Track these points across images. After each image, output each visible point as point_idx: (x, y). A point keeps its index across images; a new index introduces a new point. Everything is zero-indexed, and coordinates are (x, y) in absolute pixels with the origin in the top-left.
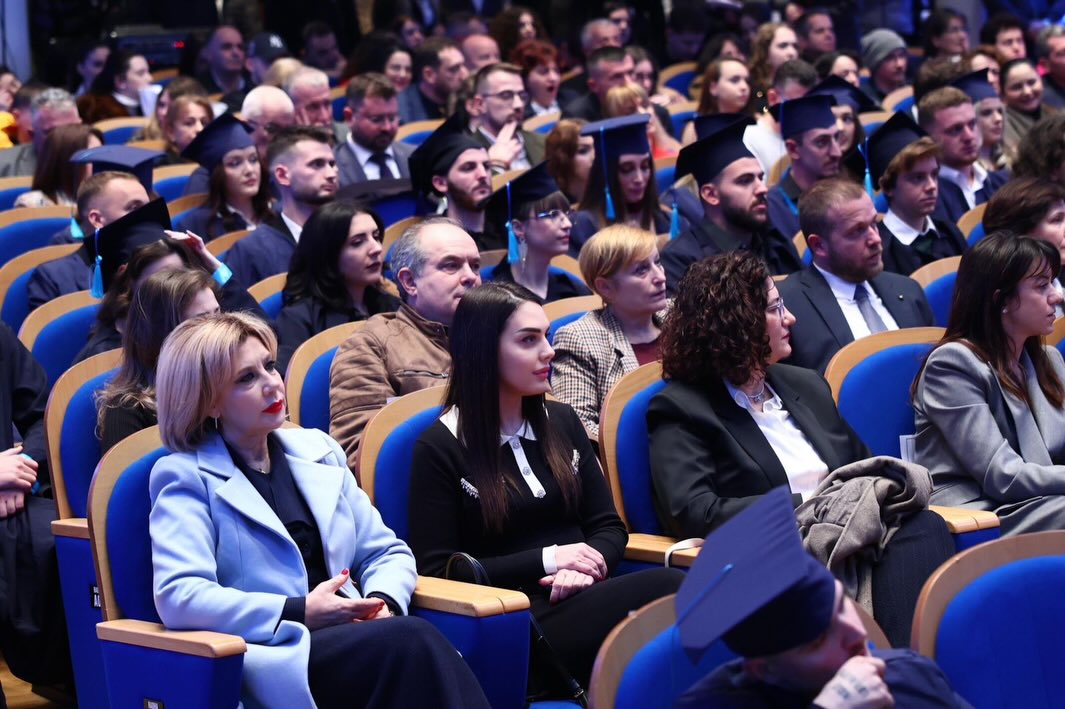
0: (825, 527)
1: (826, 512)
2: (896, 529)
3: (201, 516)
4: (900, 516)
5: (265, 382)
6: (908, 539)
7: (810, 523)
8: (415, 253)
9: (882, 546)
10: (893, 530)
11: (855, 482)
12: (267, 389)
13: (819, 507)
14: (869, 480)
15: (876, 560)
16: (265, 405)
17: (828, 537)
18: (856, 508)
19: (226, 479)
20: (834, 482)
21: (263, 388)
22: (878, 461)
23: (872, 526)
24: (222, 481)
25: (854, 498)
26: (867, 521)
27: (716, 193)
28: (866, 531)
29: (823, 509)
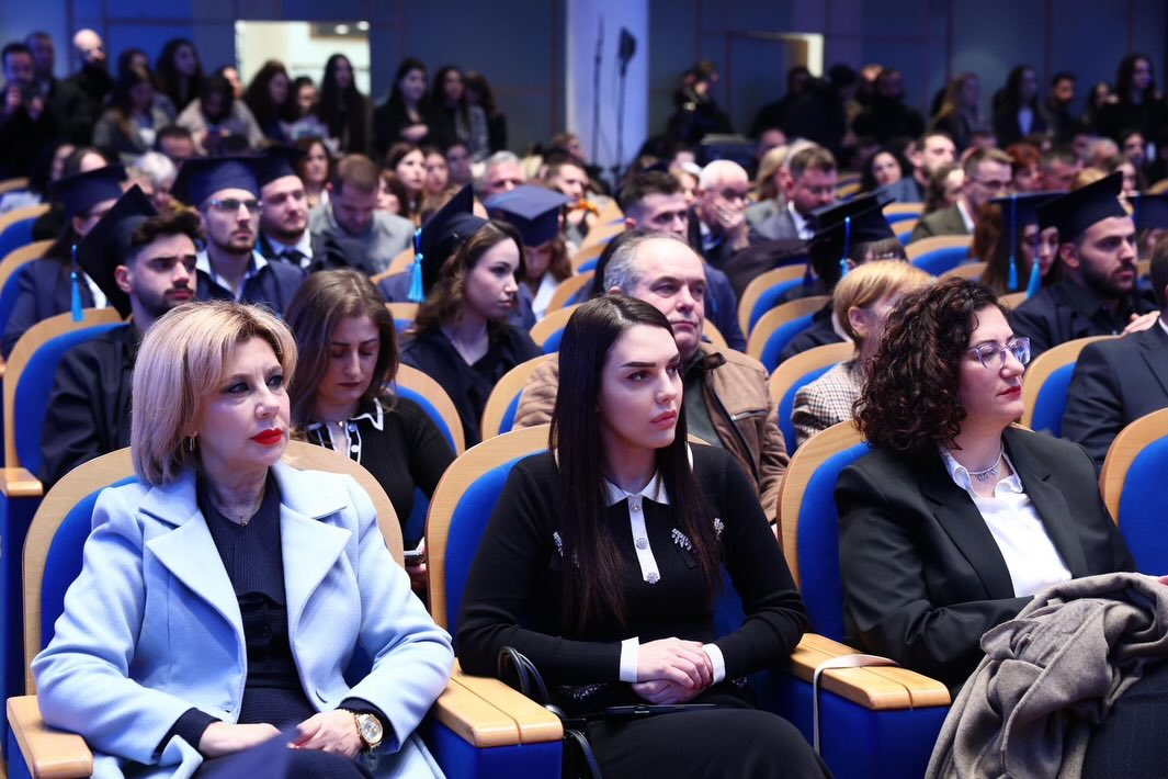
0: (1020, 666)
1: (1026, 643)
2: (1134, 679)
3: (127, 574)
4: (1142, 662)
5: (260, 400)
6: (1147, 698)
7: (1002, 657)
8: (628, 270)
9: (1109, 702)
10: (1129, 681)
11: (1080, 603)
12: (261, 409)
13: (1018, 635)
14: (1100, 604)
15: (1098, 722)
16: (255, 429)
17: (1021, 681)
18: (1067, 644)
19: (174, 526)
20: (1049, 601)
21: (257, 407)
22: (1118, 579)
23: (1090, 674)
24: (167, 529)
25: (1070, 629)
26: (1081, 666)
27: (1076, 254)
28: (1078, 680)
29: (1022, 639)
